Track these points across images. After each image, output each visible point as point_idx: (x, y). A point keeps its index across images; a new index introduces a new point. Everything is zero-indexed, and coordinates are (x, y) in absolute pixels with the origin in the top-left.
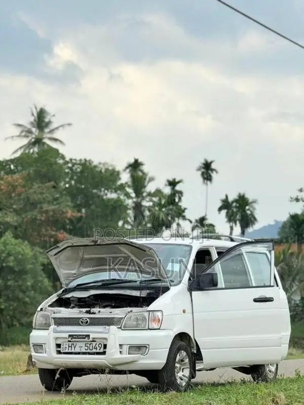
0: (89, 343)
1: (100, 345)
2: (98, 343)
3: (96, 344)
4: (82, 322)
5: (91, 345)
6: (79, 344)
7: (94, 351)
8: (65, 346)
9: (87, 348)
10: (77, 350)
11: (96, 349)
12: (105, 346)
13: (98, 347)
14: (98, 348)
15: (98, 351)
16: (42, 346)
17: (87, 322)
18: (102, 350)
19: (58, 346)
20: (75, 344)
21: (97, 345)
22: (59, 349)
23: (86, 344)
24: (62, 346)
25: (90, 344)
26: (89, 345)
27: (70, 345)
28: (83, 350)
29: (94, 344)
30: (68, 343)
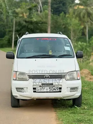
2: (56, 87)
6: (46, 88)
7: (54, 91)
8: (38, 89)
9: (50, 90)
10: (45, 90)
11: (55, 90)
12: (60, 88)
16: (23, 89)
17: (48, 77)
18: (58, 90)
19: (34, 89)
20: (44, 88)
21: (56, 88)
24: (36, 89)
26: (51, 88)
27: (41, 88)
28: (48, 91)
29: (54, 88)
30: (40, 87)
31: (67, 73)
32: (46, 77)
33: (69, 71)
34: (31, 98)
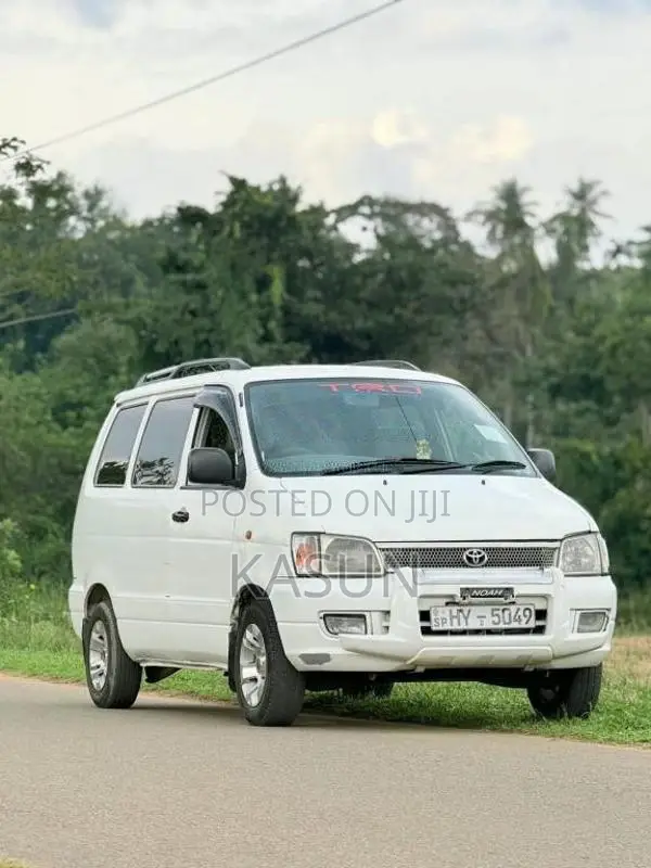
0: (502, 607)
1: (527, 613)
2: (522, 608)
3: (518, 609)
4: (469, 558)
5: (507, 613)
6: (476, 611)
7: (515, 625)
8: (440, 615)
9: (496, 619)
10: (474, 624)
11: (520, 620)
12: (541, 614)
13: (522, 617)
14: (524, 620)
15: (523, 625)
17: (482, 559)
18: (533, 624)
19: (425, 616)
20: (466, 609)
21: (521, 613)
22: (426, 624)
23: (493, 610)
24: (433, 617)
25: (503, 610)
26: (500, 613)
27: (455, 613)
28: (488, 625)
29: (513, 608)
30: (449, 608)
31: (561, 540)
32: (469, 559)
33: (568, 532)
34: (405, 660)
